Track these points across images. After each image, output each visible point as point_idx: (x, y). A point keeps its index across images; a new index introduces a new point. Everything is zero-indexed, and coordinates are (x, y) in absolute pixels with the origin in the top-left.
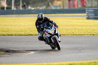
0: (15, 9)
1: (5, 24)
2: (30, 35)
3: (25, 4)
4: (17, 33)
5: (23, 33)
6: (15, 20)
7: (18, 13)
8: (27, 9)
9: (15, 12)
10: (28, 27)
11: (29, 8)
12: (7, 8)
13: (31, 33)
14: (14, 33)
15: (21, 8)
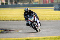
0: (10, 4)
1: (4, 13)
2: (19, 20)
3: (16, 1)
5: (15, 19)
6: (10, 11)
7: (12, 6)
8: (17, 4)
9: (10, 6)
10: (18, 15)
11: (19, 3)
12: (5, 4)
13: (20, 19)
14: (10, 19)
15: (14, 4)
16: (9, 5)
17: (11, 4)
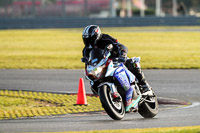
0: (163, 15)
1: (141, 45)
2: (192, 68)
4: (166, 64)
5: (178, 65)
6: (162, 36)
7: (170, 22)
8: (187, 15)
9: (162, 21)
10: (188, 52)
11: (192, 13)
12: (147, 13)
13: (195, 64)
14: (160, 65)
15: (175, 14)
16: (160, 18)
17: (166, 13)
